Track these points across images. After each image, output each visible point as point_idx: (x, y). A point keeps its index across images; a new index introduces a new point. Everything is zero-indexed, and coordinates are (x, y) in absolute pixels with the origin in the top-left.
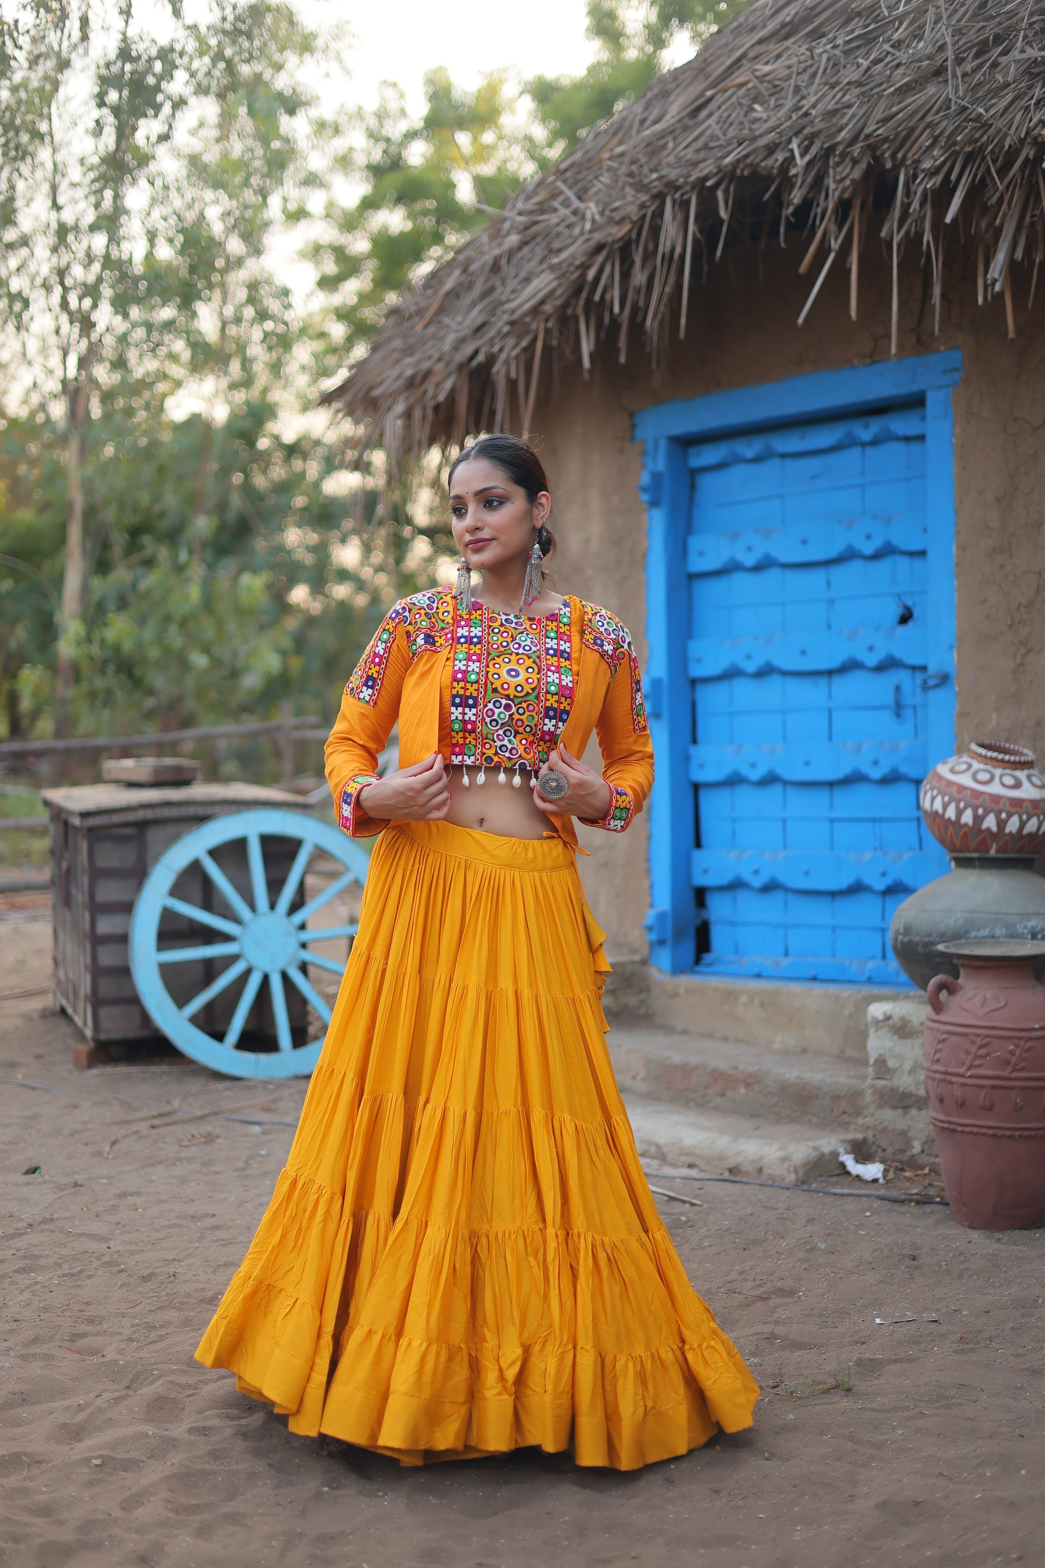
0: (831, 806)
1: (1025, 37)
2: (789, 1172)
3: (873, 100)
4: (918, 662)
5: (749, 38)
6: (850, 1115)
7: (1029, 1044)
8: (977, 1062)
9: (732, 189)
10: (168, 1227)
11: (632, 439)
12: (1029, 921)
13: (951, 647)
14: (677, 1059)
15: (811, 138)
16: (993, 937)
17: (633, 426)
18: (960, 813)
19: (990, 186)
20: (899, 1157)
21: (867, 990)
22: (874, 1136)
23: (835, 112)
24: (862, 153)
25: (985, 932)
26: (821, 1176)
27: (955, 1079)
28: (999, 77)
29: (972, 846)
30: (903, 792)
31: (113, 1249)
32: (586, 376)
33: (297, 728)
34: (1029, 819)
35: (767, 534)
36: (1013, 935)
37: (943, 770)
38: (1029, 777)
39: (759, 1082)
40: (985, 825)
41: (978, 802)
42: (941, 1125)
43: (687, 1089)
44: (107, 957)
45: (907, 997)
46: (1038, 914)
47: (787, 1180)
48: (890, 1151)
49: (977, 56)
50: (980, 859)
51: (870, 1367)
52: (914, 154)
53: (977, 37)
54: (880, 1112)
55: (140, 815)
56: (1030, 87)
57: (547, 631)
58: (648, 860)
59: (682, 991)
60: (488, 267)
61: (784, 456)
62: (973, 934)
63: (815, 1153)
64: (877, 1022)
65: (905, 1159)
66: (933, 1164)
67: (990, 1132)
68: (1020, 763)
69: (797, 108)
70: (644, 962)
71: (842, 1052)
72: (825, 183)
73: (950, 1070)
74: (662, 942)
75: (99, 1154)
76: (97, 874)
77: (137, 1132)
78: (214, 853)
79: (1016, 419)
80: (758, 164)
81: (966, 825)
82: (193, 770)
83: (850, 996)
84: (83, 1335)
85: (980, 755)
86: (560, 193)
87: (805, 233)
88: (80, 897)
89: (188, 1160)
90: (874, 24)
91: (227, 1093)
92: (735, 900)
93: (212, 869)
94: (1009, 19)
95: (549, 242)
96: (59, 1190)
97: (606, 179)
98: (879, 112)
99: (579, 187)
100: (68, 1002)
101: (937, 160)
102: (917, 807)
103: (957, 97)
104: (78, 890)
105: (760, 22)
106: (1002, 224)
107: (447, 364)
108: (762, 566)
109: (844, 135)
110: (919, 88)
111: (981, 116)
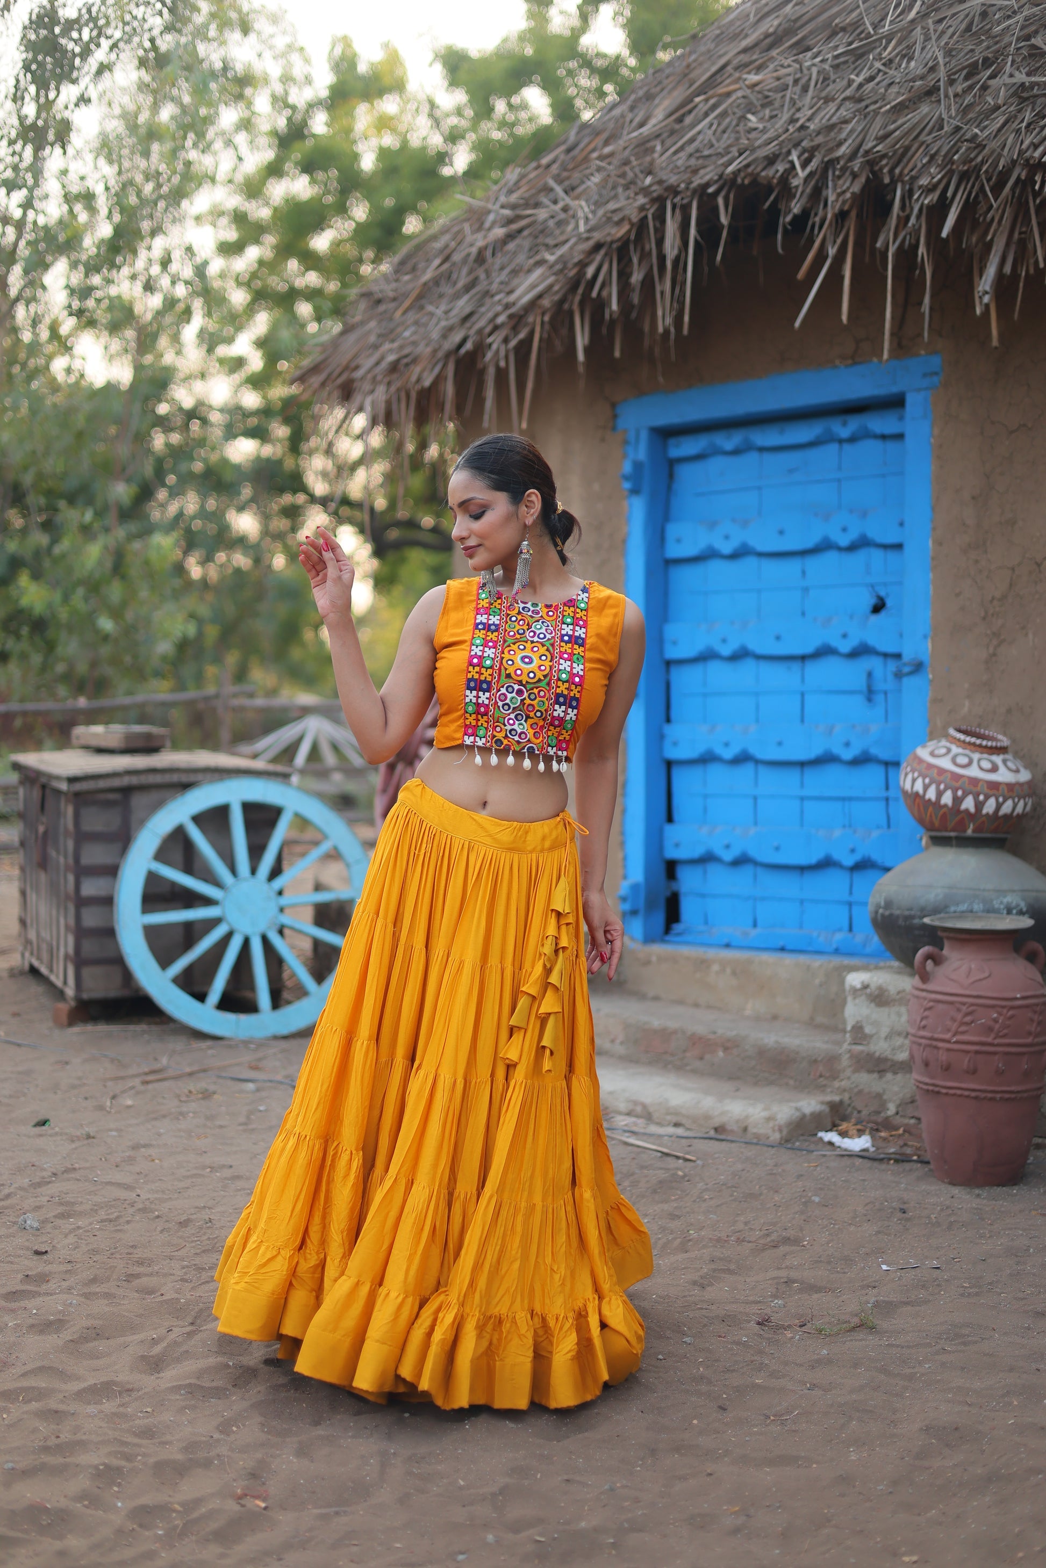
0: (802, 785)
1: (1013, 61)
2: (774, 1131)
3: (868, 118)
4: (891, 649)
5: (732, 46)
6: (826, 1078)
7: (1011, 1013)
8: (963, 1028)
9: (732, 196)
10: (188, 1177)
11: (614, 428)
12: (1005, 897)
13: (925, 637)
14: (656, 1023)
15: (812, 151)
16: (972, 912)
17: (615, 416)
18: (940, 794)
19: (983, 203)
20: (874, 1118)
21: (837, 961)
22: (850, 1098)
23: (831, 128)
24: (861, 168)
25: (964, 907)
26: (802, 1135)
27: (940, 1044)
28: (989, 99)
29: (950, 825)
30: (875, 773)
31: (143, 1197)
32: (581, 369)
33: (235, 695)
34: (1004, 801)
35: (745, 524)
36: (990, 910)
37: (923, 753)
38: (1004, 762)
39: (738, 1046)
40: (964, 806)
41: (957, 785)
42: (927, 1088)
43: (666, 1053)
44: (91, 919)
45: (877, 968)
46: (1013, 891)
47: (772, 1138)
48: (865, 1113)
49: (967, 78)
50: (957, 838)
51: (886, 1308)
52: (912, 170)
53: (967, 60)
54: (856, 1075)
55: (126, 781)
56: (1019, 111)
57: (563, 616)
58: (623, 833)
59: (654, 959)
60: (472, 257)
61: (762, 449)
62: (952, 909)
63: (798, 1114)
64: (855, 991)
65: (880, 1120)
66: (907, 1125)
67: (973, 1094)
68: (996, 748)
69: (793, 121)
71: (812, 1019)
72: (824, 193)
73: (936, 1036)
74: (634, 912)
75: (101, 1108)
76: (82, 837)
77: (132, 1088)
78: (198, 819)
79: (993, 423)
80: (758, 174)
81: (946, 806)
82: (162, 737)
83: (819, 966)
84: (138, 1276)
85: (959, 740)
86: (549, 190)
87: (803, 242)
88: (62, 860)
89: (191, 1115)
90: (861, 40)
91: (210, 1052)
92: (705, 872)
93: (196, 835)
94: (997, 43)
95: (536, 237)
96: (73, 1141)
97: (596, 179)
98: (876, 129)
99: (567, 183)
100: (42, 962)
101: (933, 178)
102: (887, 788)
103: (950, 117)
104: (58, 851)
105: (743, 30)
106: (992, 239)
107: (435, 351)
108: (740, 553)
109: (843, 150)
110: (913, 107)
111: (975, 136)
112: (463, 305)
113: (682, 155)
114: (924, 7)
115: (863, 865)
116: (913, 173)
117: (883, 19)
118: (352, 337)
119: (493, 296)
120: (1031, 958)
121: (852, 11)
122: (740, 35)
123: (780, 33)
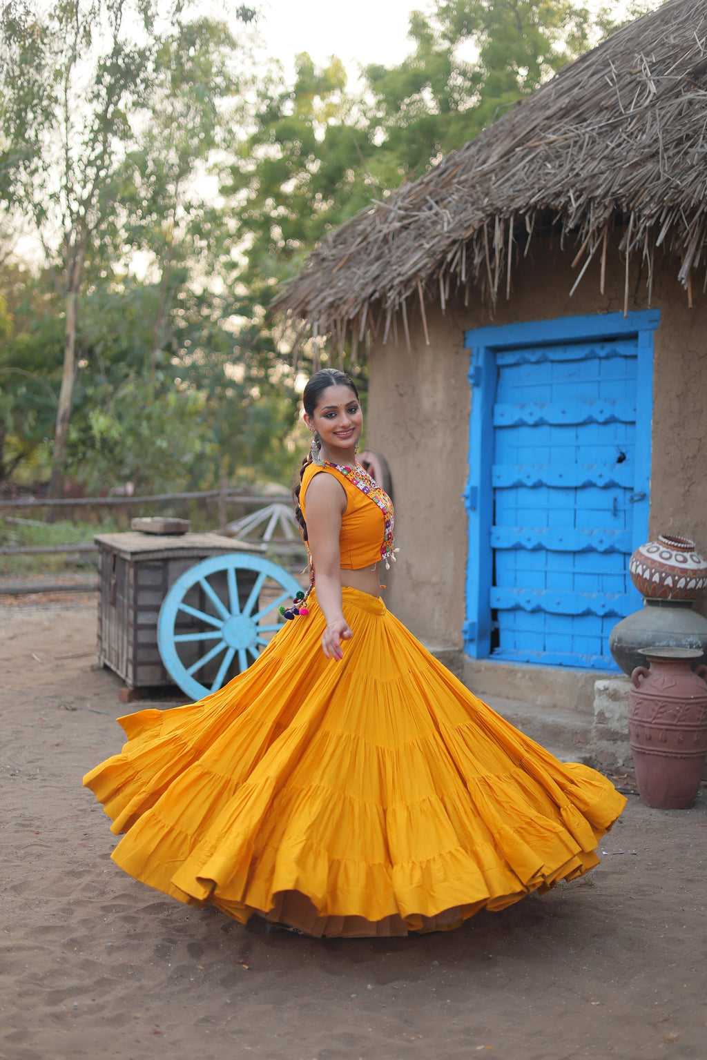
0: (574, 565)
1: (704, 137)
3: (616, 171)
4: (628, 485)
5: (540, 114)
6: (582, 743)
7: (688, 707)
8: (659, 715)
9: (534, 216)
11: (464, 346)
12: (689, 638)
13: (648, 479)
15: (581, 192)
16: (668, 646)
17: (465, 339)
18: (652, 575)
19: (681, 225)
20: (609, 768)
21: (592, 672)
22: (596, 756)
23: (593, 176)
24: (610, 203)
25: (664, 643)
27: (646, 725)
28: (688, 161)
29: (658, 594)
30: (617, 560)
32: (444, 313)
33: (229, 494)
34: (690, 580)
35: (542, 406)
36: (680, 646)
37: (643, 550)
38: (691, 556)
39: (530, 723)
40: (666, 583)
41: (663, 570)
42: (636, 750)
44: (144, 637)
45: (616, 678)
46: (694, 634)
48: (605, 764)
49: (676, 146)
50: (662, 601)
51: (602, 875)
52: (640, 204)
53: (676, 136)
54: (600, 742)
55: (165, 555)
56: (705, 169)
58: (465, 592)
59: (483, 669)
60: (381, 239)
61: (553, 361)
62: (657, 644)
64: (600, 691)
65: (613, 769)
66: (629, 772)
67: (665, 754)
68: (686, 548)
69: (572, 169)
70: (461, 651)
71: (577, 707)
72: (588, 216)
73: (643, 719)
74: (471, 640)
76: (139, 588)
78: (208, 578)
79: (690, 351)
80: (549, 204)
81: (655, 582)
82: (186, 526)
83: (582, 676)
85: (664, 543)
86: (426, 201)
87: (576, 244)
88: (126, 601)
90: (616, 117)
92: (515, 617)
93: (207, 588)
94: (694, 125)
95: (419, 229)
97: (455, 197)
98: (619, 180)
99: (438, 198)
100: (112, 663)
101: (652, 210)
102: (625, 569)
103: (664, 172)
104: (124, 597)
105: (547, 104)
106: (687, 247)
107: (356, 298)
108: (538, 424)
109: (599, 192)
110: (643, 164)
111: (678, 185)
112: (375, 269)
113: (508, 184)
114: (655, 98)
115: (610, 615)
116: (640, 207)
117: (631, 103)
118: (307, 282)
119: (391, 266)
120: (702, 674)
121: (612, 96)
122: (546, 107)
123: (569, 108)
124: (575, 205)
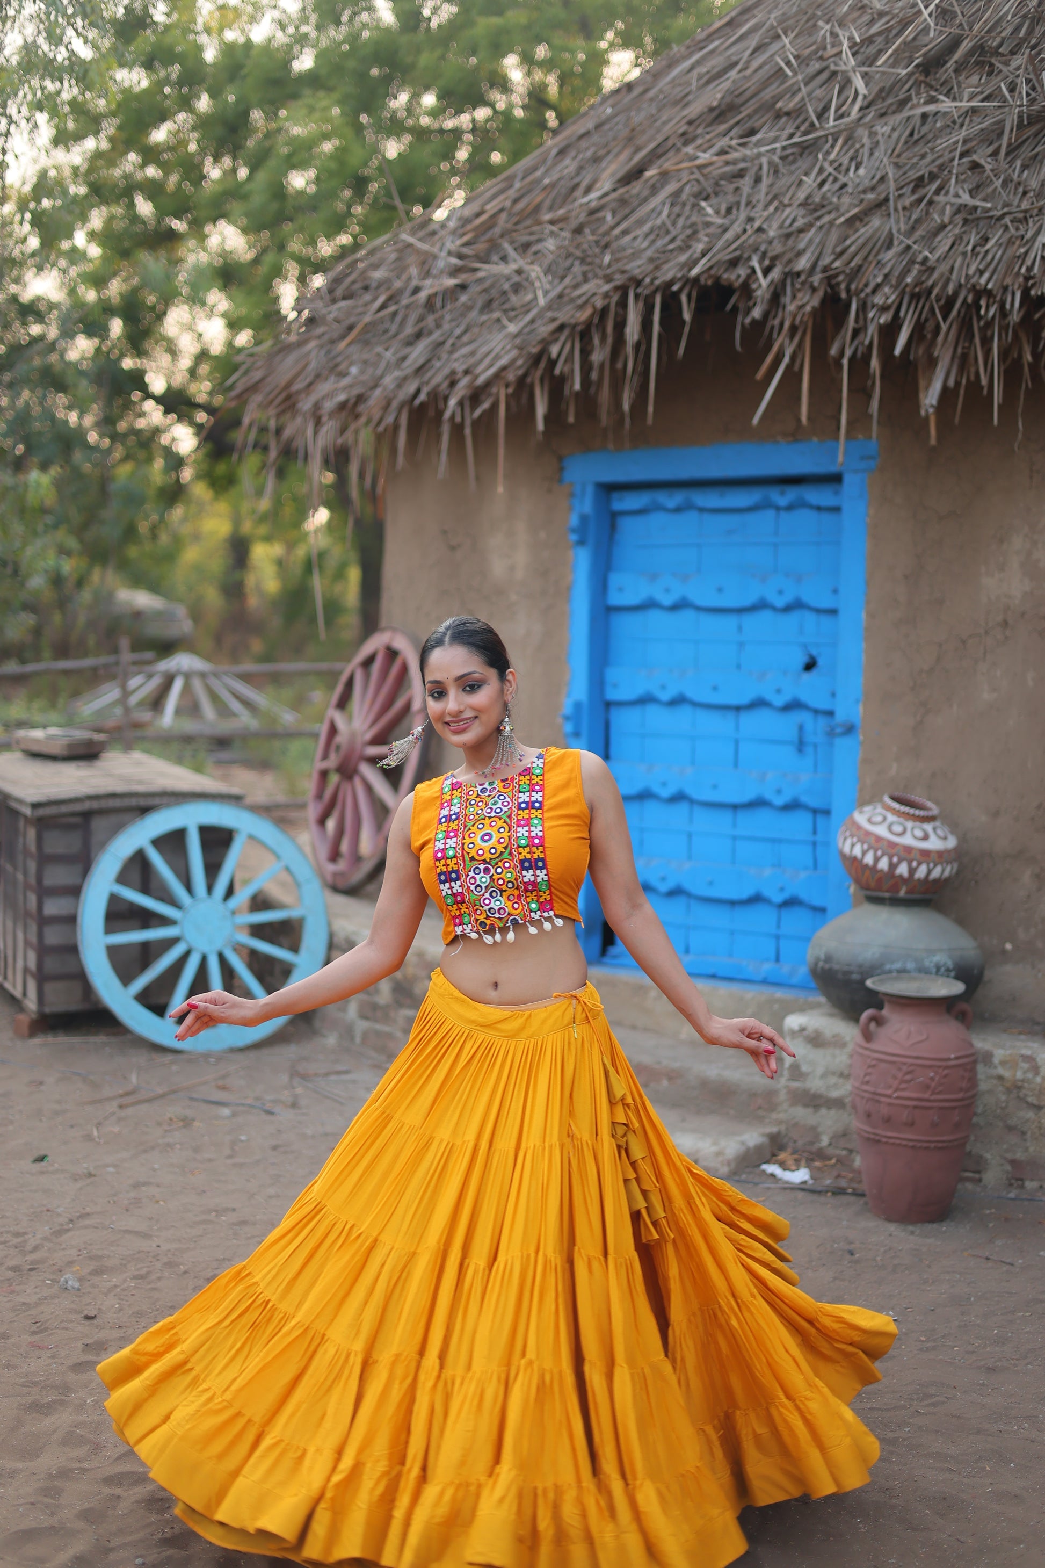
0: (735, 825)
1: (957, 178)
2: (723, 1163)
3: (824, 230)
4: (823, 707)
5: (675, 111)
6: (765, 1110)
7: (946, 1072)
8: (902, 1086)
9: (694, 294)
10: (197, 1223)
11: (560, 481)
12: (935, 956)
13: (857, 701)
15: (773, 260)
16: (905, 970)
17: (561, 469)
18: (877, 860)
19: (932, 323)
20: (808, 1148)
22: (787, 1130)
23: (788, 236)
24: (820, 283)
25: (898, 965)
26: (748, 1168)
27: (883, 1099)
28: (936, 216)
29: (885, 888)
30: (802, 819)
31: (163, 1247)
32: (540, 436)
34: (934, 867)
35: (685, 579)
36: (923, 970)
37: (861, 818)
38: (934, 829)
39: (681, 1077)
40: (898, 871)
41: (893, 852)
42: (867, 1135)
44: (53, 936)
46: (940, 949)
48: (800, 1143)
49: (913, 192)
50: (890, 898)
52: (866, 287)
53: (913, 172)
54: (793, 1109)
55: (87, 806)
56: (965, 232)
60: (421, 304)
61: (702, 510)
63: (743, 1148)
64: (793, 1034)
65: (815, 1151)
66: (839, 1156)
67: (911, 1144)
68: (927, 817)
69: (750, 220)
72: (783, 303)
73: (879, 1091)
75: (89, 1138)
76: (44, 860)
77: (111, 1113)
78: (157, 843)
79: (925, 508)
80: (719, 277)
81: (882, 871)
82: (102, 743)
85: (894, 809)
86: (497, 246)
87: (761, 344)
88: (20, 877)
89: (178, 1146)
90: (805, 133)
91: (175, 1068)
93: (155, 858)
94: (939, 157)
96: (76, 1180)
97: (550, 245)
98: (832, 243)
99: (518, 244)
101: (887, 298)
102: (816, 833)
103: (899, 231)
104: (15, 867)
105: (686, 95)
106: (937, 356)
107: (388, 398)
108: (679, 606)
109: (803, 263)
110: (866, 220)
111: (926, 259)
112: (417, 354)
114: (866, 102)
115: (791, 903)
117: (826, 108)
118: (291, 359)
121: (794, 94)
122: (683, 101)
123: (723, 107)
124: (764, 283)
